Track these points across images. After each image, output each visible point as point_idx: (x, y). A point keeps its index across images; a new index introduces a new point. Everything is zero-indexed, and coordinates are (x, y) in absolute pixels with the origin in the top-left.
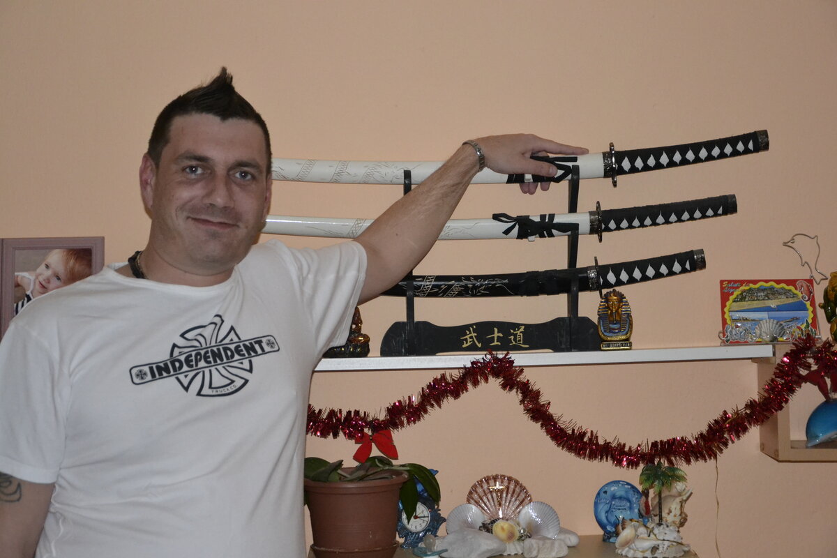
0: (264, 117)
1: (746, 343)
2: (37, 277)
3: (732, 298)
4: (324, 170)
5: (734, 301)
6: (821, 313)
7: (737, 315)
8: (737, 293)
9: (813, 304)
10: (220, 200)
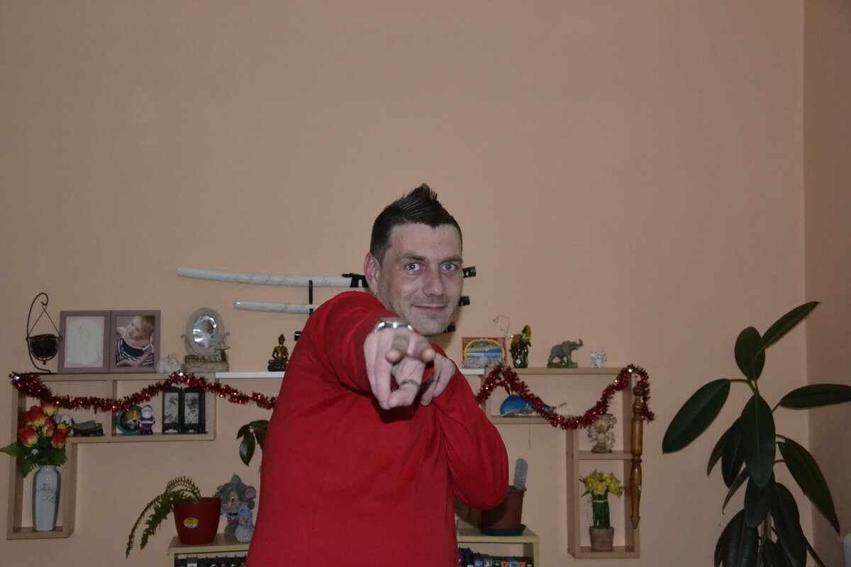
0: (462, 230)
1: (473, 368)
2: (127, 330)
3: (467, 346)
4: (260, 278)
5: (469, 347)
6: (509, 354)
7: (469, 354)
8: (470, 344)
9: (505, 350)
10: (437, 289)
